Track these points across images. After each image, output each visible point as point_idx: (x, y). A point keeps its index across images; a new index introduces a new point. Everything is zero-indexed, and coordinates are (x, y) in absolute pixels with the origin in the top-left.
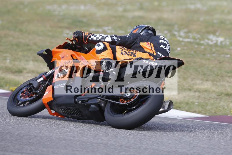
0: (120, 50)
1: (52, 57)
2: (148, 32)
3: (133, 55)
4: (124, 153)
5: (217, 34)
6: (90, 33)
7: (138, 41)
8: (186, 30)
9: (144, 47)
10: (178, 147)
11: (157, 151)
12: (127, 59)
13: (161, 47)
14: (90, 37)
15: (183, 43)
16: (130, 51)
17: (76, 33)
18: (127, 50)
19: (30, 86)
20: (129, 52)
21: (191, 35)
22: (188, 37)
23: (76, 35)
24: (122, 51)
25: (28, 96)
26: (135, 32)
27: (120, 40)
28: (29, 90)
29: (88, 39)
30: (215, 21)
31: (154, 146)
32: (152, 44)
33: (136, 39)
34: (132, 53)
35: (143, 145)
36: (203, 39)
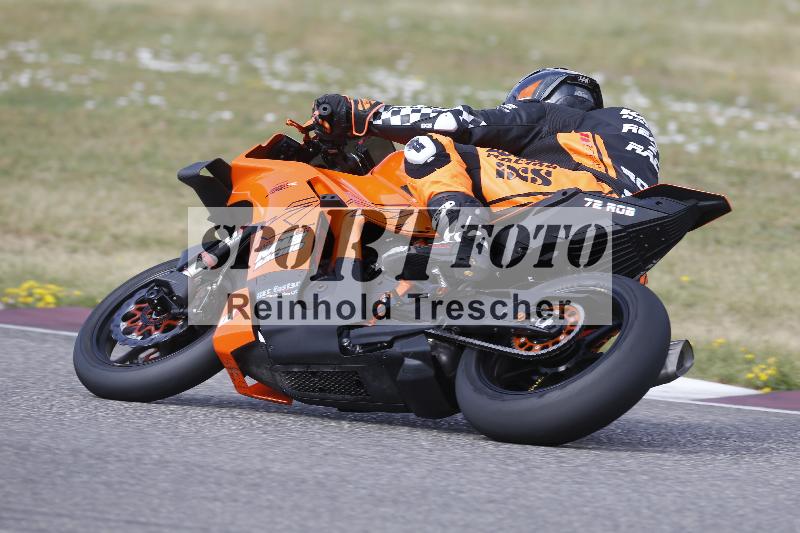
0: (493, 161)
1: (230, 187)
2: (576, 94)
3: (540, 181)
4: (85, 477)
5: (402, 65)
6: (378, 103)
7: (545, 129)
8: (293, 53)
9: (571, 149)
10: (271, 457)
11: (198, 470)
12: (519, 195)
13: (629, 148)
14: (377, 115)
15: (283, 99)
16: (528, 164)
17: (324, 103)
18: (516, 162)
19: (158, 291)
20: (525, 171)
21: (311, 70)
22: (301, 78)
23: (325, 109)
24: (499, 165)
25: (157, 329)
26: (527, 95)
27: (483, 123)
28: (157, 305)
29: (370, 123)
30: (394, 22)
31: (188, 454)
32: (597, 137)
33: (539, 119)
34: (535, 172)
35: (150, 451)
36: (354, 84)
